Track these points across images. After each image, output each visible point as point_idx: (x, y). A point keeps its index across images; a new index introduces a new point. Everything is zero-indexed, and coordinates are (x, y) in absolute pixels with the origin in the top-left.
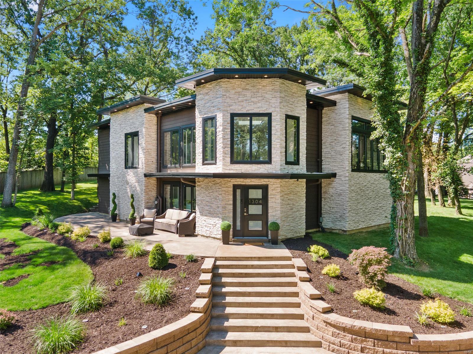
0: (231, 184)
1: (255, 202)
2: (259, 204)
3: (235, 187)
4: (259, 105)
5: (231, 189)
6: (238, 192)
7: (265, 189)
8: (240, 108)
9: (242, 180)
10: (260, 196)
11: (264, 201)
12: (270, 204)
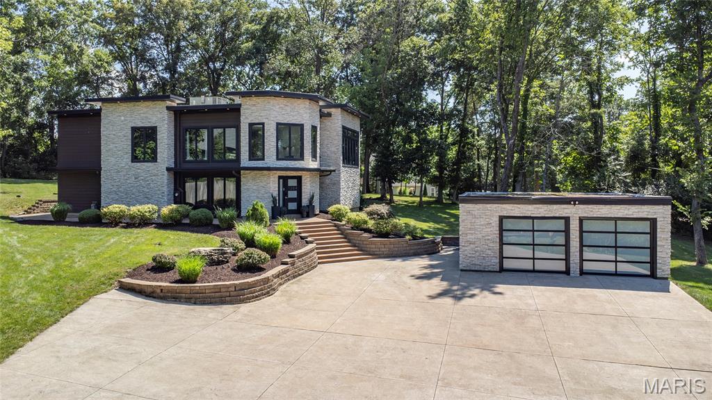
0: (277, 176)
1: (292, 188)
2: (295, 190)
3: (280, 177)
4: (296, 118)
5: (277, 179)
6: (281, 180)
7: (299, 179)
8: (282, 119)
9: (284, 172)
10: (296, 185)
11: (299, 188)
12: (303, 190)
